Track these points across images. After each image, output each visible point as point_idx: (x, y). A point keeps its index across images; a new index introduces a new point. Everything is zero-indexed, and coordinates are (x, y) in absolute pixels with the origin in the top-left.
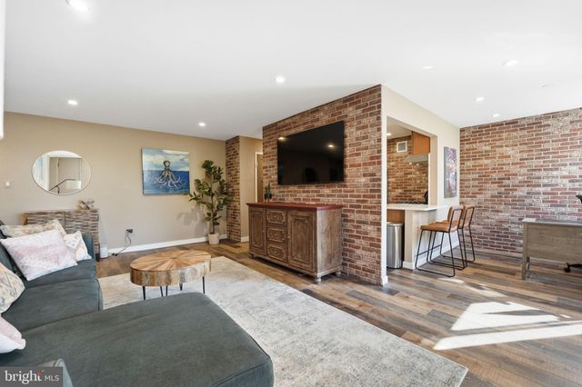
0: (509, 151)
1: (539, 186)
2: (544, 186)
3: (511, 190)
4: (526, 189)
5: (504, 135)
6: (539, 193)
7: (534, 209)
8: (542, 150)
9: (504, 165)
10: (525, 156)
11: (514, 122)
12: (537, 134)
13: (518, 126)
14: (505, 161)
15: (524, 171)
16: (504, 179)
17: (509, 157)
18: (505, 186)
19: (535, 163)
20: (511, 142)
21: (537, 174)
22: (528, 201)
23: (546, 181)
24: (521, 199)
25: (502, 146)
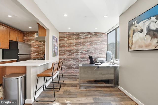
0: (72, 41)
1: (79, 53)
2: (80, 53)
3: (73, 54)
4: (76, 54)
5: (71, 36)
6: (79, 55)
7: (78, 60)
8: (80, 42)
9: (71, 46)
10: (76, 43)
11: (73, 33)
12: (79, 38)
13: (74, 34)
14: (71, 45)
15: (76, 48)
16: (71, 50)
17: (72, 43)
18: (71, 53)
19: (78, 46)
20: (72, 39)
21: (79, 49)
22: (77, 57)
23: (80, 51)
24: (75, 57)
25: (70, 40)
